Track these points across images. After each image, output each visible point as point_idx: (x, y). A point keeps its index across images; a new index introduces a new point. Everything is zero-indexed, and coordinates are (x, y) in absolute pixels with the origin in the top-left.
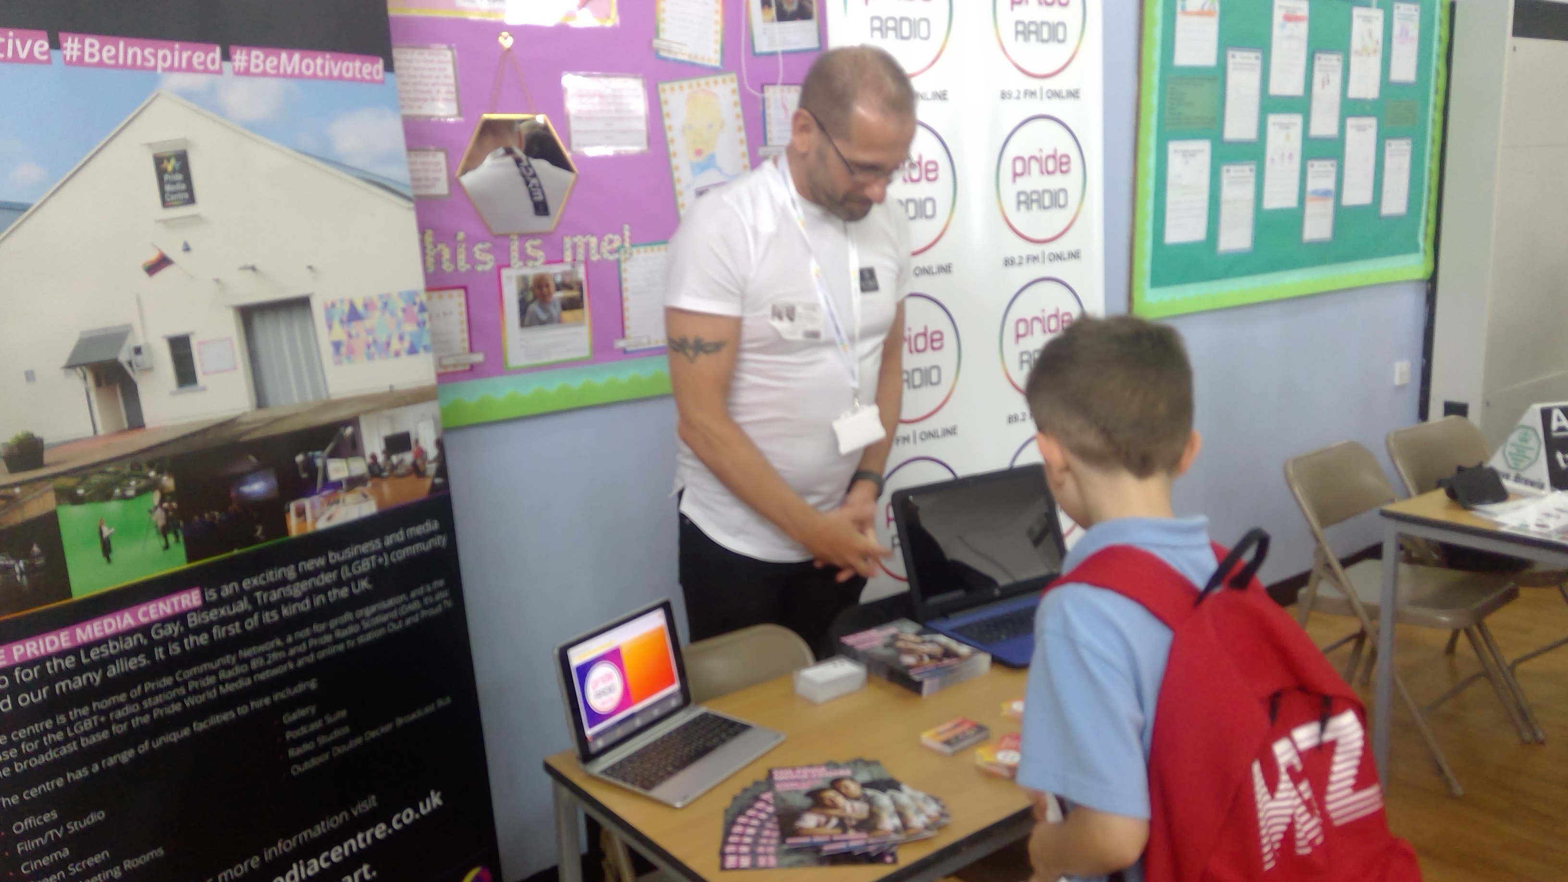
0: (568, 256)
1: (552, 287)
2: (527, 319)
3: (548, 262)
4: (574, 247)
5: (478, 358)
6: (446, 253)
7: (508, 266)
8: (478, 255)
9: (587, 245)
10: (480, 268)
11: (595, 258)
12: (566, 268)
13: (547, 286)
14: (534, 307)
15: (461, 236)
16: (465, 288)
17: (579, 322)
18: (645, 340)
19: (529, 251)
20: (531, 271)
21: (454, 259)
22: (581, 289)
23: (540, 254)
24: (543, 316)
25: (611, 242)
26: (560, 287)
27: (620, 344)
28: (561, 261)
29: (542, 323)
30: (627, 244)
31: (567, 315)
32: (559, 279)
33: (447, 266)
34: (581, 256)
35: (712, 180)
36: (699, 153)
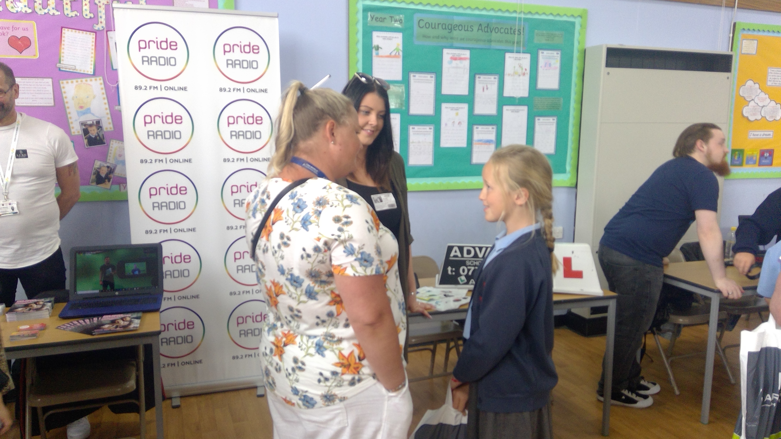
35: (89, 118)
36: (81, 107)
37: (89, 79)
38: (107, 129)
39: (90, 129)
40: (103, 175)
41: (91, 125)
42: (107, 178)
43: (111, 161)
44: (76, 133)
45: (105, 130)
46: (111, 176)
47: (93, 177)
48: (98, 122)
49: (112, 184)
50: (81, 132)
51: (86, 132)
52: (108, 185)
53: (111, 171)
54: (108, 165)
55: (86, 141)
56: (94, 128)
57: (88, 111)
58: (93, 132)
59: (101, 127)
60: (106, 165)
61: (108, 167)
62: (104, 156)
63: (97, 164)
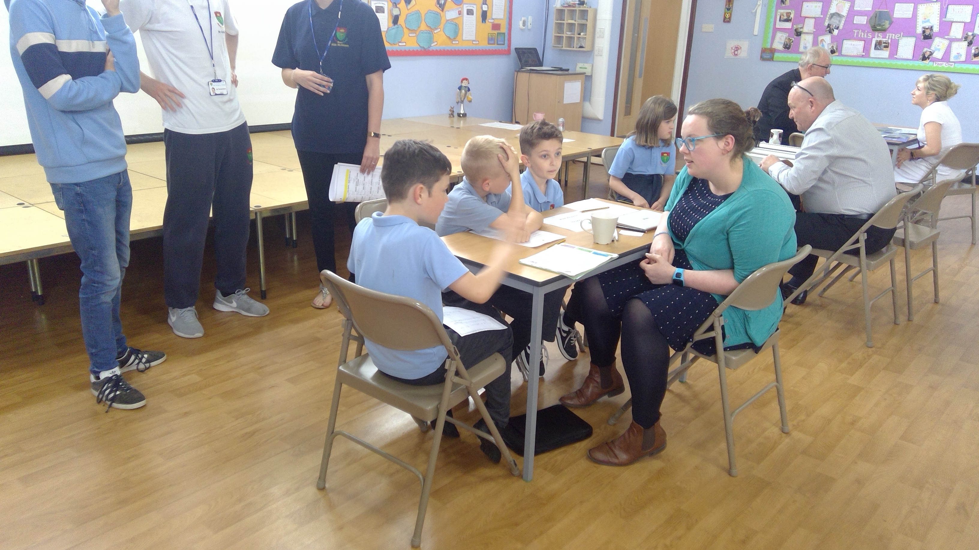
0: (887, 37)
1: (883, 43)
2: (876, 48)
3: (883, 38)
4: (889, 36)
5: (864, 54)
6: (863, 34)
7: (874, 38)
8: (869, 35)
9: (892, 36)
10: (869, 37)
11: (893, 38)
12: (887, 39)
13: (882, 42)
14: (878, 46)
15: (866, 31)
16: (865, 41)
17: (887, 51)
18: (901, 57)
19: (879, 35)
20: (879, 39)
21: (864, 35)
22: (889, 44)
23: (881, 36)
24: (879, 48)
25: (898, 35)
26: (884, 43)
27: (895, 56)
28: (886, 38)
29: (879, 49)
30: (901, 36)
31: (885, 49)
32: (884, 41)
33: (862, 36)
34: (890, 37)
35: (927, 25)
36: (925, 19)
37: (933, 4)
38: (935, 31)
39: (926, 30)
40: (926, 56)
41: (927, 29)
42: (928, 58)
43: (933, 48)
44: (919, 33)
45: (934, 31)
46: (931, 57)
47: (921, 57)
48: (932, 27)
49: (930, 61)
50: (921, 32)
51: (924, 32)
52: (927, 62)
53: (931, 54)
54: (931, 51)
55: (922, 37)
56: (929, 30)
57: (928, 21)
58: (928, 32)
59: (932, 30)
60: (929, 51)
61: (930, 52)
62: (929, 46)
63: (925, 49)
